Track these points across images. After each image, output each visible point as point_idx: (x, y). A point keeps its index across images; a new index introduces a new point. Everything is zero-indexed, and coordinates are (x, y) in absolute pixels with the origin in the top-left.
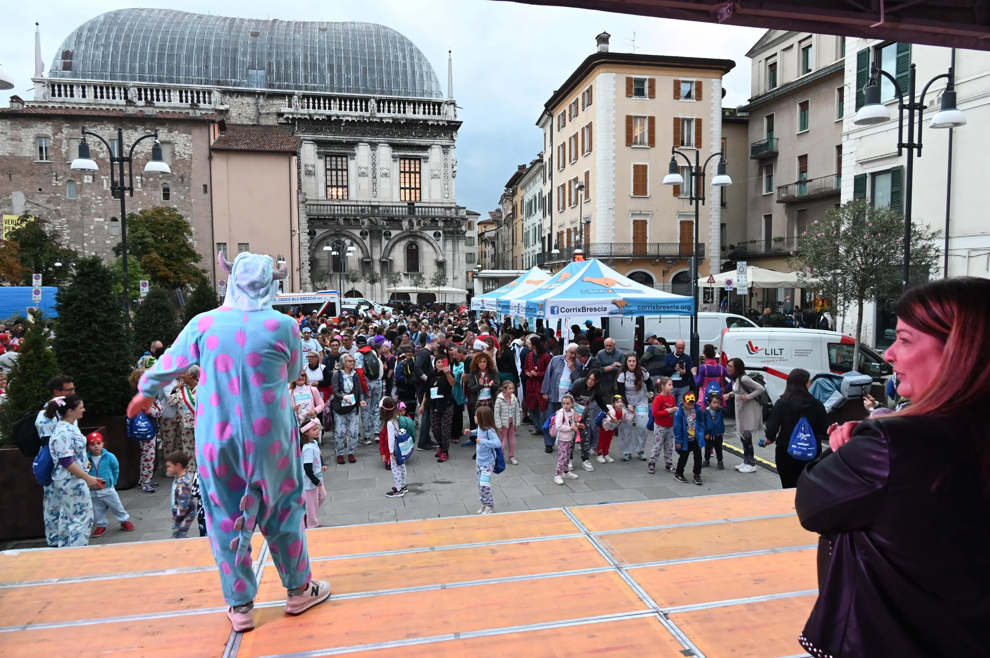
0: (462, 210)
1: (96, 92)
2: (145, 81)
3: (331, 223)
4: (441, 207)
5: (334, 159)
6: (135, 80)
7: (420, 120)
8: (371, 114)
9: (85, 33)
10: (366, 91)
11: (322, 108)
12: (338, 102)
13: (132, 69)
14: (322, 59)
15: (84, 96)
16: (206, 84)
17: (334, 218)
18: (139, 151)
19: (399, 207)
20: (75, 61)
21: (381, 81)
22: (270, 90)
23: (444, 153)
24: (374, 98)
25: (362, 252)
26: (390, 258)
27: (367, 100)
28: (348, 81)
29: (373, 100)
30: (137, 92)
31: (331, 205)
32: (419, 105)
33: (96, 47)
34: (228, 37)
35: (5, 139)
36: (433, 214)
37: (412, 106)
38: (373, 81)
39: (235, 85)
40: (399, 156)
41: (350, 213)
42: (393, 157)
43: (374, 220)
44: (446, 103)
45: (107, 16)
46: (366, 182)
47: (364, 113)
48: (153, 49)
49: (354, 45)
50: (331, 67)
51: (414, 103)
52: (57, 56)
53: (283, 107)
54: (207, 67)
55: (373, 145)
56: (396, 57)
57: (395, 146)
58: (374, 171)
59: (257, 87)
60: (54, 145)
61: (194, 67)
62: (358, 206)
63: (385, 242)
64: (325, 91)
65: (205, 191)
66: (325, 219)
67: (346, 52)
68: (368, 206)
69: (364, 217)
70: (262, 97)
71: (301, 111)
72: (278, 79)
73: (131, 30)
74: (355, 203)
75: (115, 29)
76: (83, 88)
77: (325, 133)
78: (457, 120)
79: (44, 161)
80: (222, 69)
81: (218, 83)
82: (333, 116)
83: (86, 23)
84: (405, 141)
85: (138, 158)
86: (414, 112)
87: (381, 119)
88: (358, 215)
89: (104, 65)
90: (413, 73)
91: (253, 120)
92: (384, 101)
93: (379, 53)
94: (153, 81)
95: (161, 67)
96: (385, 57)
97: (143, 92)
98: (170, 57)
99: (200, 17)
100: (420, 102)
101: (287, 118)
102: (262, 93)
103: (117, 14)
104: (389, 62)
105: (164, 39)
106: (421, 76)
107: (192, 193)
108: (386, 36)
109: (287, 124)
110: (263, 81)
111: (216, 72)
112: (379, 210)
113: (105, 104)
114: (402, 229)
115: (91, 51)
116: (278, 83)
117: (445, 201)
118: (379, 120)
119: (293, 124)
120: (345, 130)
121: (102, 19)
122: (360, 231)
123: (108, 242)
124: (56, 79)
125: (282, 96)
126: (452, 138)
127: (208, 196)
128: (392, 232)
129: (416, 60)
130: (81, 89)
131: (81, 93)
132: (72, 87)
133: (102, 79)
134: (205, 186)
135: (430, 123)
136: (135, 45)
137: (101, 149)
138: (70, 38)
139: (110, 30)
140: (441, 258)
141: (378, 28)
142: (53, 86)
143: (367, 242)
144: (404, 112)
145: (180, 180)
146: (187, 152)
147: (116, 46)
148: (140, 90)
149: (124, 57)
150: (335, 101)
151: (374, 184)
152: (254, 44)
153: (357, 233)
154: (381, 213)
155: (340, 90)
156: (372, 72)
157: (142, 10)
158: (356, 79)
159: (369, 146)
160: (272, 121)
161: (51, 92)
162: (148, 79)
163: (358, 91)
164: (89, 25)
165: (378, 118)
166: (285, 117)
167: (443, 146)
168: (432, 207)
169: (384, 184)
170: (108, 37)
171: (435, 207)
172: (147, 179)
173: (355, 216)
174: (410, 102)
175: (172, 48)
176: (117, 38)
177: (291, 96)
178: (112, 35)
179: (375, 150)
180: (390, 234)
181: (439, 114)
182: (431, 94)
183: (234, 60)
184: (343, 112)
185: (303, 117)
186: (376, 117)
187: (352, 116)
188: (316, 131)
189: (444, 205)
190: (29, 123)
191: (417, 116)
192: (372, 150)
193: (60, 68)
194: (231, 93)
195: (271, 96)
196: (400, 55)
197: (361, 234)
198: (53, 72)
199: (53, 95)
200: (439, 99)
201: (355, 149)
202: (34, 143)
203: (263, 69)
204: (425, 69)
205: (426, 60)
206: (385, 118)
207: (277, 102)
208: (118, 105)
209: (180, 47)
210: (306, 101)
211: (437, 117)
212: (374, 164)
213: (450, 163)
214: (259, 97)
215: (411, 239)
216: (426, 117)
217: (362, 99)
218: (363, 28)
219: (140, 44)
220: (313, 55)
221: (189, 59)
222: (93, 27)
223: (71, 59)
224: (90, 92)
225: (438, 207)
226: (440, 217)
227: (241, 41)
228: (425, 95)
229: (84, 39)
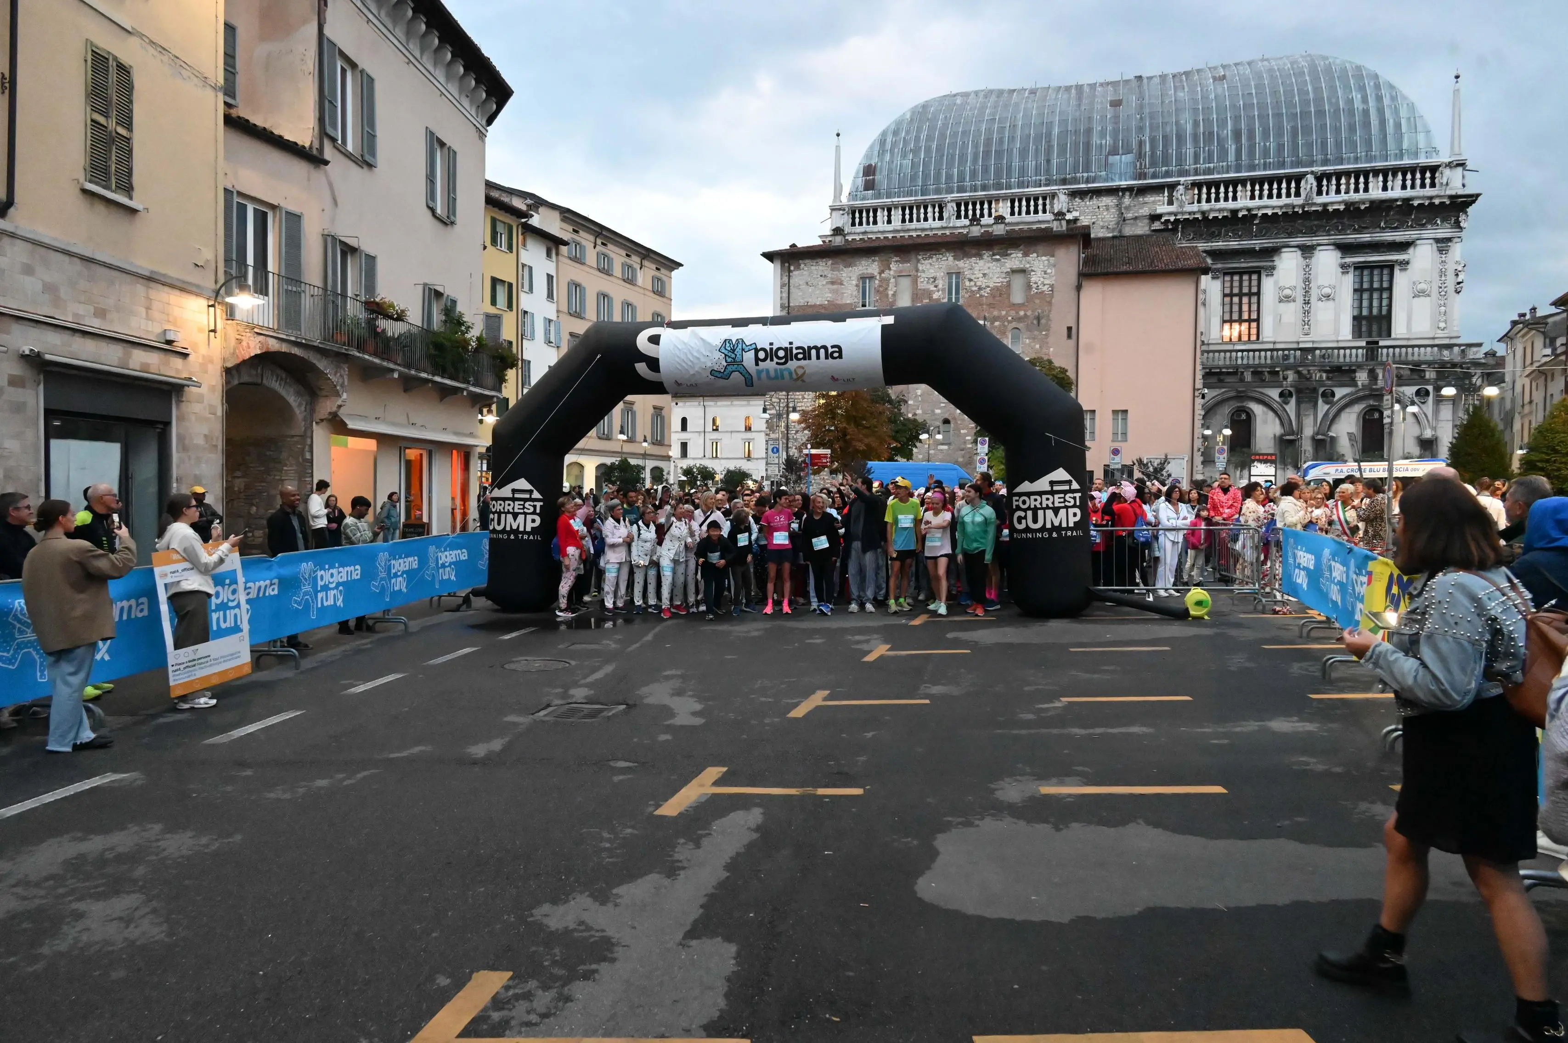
0: (1474, 349)
1: (904, 215)
2: (965, 192)
3: (1229, 379)
4: (1432, 346)
5: (1236, 278)
6: (952, 192)
7: (1396, 200)
8: (1306, 199)
9: (889, 140)
10: (1299, 164)
11: (1222, 200)
12: (1249, 187)
13: (949, 177)
14: (1222, 123)
15: (889, 222)
16: (1047, 185)
17: (1236, 372)
18: (984, 286)
19: (1351, 348)
20: (880, 178)
21: (1324, 144)
22: (1141, 182)
23: (1440, 251)
24: (1312, 173)
25: (1282, 424)
26: (1331, 434)
27: (1299, 178)
28: (1266, 152)
29: (1311, 179)
30: (955, 209)
31: (1231, 351)
32: (1394, 175)
33: (904, 156)
34: (1078, 114)
35: (824, 283)
36: (1416, 358)
37: (1381, 178)
38: (1309, 145)
39: (1088, 181)
40: (1354, 263)
41: (1263, 361)
42: (1343, 266)
43: (1305, 372)
44: (1449, 165)
45: (914, 111)
46: (1291, 312)
47: (1293, 200)
48: (976, 146)
49: (1275, 93)
50: (1237, 134)
51: (1385, 172)
52: (857, 173)
53: (1160, 205)
54: (1048, 161)
55: (1307, 251)
56: (1350, 102)
57: (1345, 249)
58: (1307, 292)
59: (1121, 180)
60: (880, 286)
61: (1031, 164)
62: (1278, 350)
63: (1322, 408)
64: (1228, 172)
65: (1069, 336)
66: (1221, 373)
67: (1262, 106)
68: (1295, 350)
69: (1288, 368)
70: (1128, 194)
71: (1188, 208)
72: (1153, 164)
73: (945, 125)
74: (1271, 346)
75: (925, 127)
76: (889, 210)
77: (1226, 238)
78: (1467, 191)
79: (867, 308)
80: (1070, 161)
81: (1064, 182)
82: (1241, 209)
83: (889, 127)
84: (1366, 237)
85: (981, 296)
86: (1385, 188)
87: (1325, 205)
88: (1278, 365)
89: (914, 178)
90: (1383, 122)
91: (1113, 230)
92: (1328, 176)
93: (1319, 100)
94: (975, 191)
95: (986, 170)
96: (1330, 103)
97: (963, 208)
98: (999, 154)
99: (1033, 92)
100: (1395, 171)
101: (1168, 221)
102: (1130, 189)
103: (925, 106)
104: (1337, 111)
105: (989, 131)
106: (1398, 126)
107: (1051, 339)
108: (1328, 70)
109: (1166, 230)
110: (1130, 170)
111: (1061, 166)
112: (1314, 356)
113: (916, 230)
114: (1356, 385)
115: (898, 160)
116: (1152, 170)
117: (1440, 334)
118: (1320, 209)
119: (1174, 230)
120: (1260, 230)
121: (908, 116)
122: (1280, 390)
123: (938, 411)
124: (858, 203)
125: (1158, 189)
126: (1457, 225)
127: (1072, 342)
128: (1336, 390)
129: (1386, 101)
130: (886, 213)
131: (886, 218)
132: (875, 211)
133: (911, 196)
134: (1069, 329)
135: (1416, 203)
136: (953, 145)
137: (936, 286)
138: (871, 147)
139: (919, 130)
140: (1428, 434)
141: (1313, 60)
142: (853, 213)
143: (1291, 408)
144: (1366, 190)
145: (1035, 322)
146: (1046, 282)
147: (928, 150)
148: (959, 205)
149: (939, 162)
150: (1244, 186)
151: (1307, 313)
152: (1116, 117)
153: (1274, 393)
154: (1317, 360)
155: (1252, 168)
156: (1307, 131)
157: (955, 95)
158: (1280, 147)
159: (1299, 253)
160: (1142, 228)
161: (851, 221)
162: (968, 189)
163: (1282, 165)
164: (893, 127)
165: (1320, 205)
166: (1163, 220)
167: (1437, 241)
168: (1413, 347)
169: (1323, 313)
170: (917, 139)
171: (1419, 346)
172: (992, 323)
173: (1272, 366)
174: (1376, 172)
175: (1001, 141)
176: (930, 138)
177: (1172, 187)
178: (923, 136)
179: (1310, 258)
180: (1333, 394)
181: (1433, 185)
182: (1416, 155)
183: (1088, 146)
184: (1257, 202)
185: (1191, 217)
186: (1315, 204)
187: (1273, 208)
188: (1212, 237)
189: (1437, 342)
190: (850, 260)
191: (1390, 194)
192: (1305, 258)
193: (861, 188)
194: (1081, 194)
195: (1143, 191)
196: (1357, 97)
197: (1281, 395)
198: (852, 196)
199: (853, 224)
200: (1433, 161)
201: (1275, 258)
202: (857, 286)
203: (1129, 152)
204: (1404, 113)
205: (1405, 98)
206: (1332, 203)
207: (1150, 198)
208: (931, 229)
209: (1012, 139)
210: (1196, 192)
211: (1428, 191)
212: (1307, 281)
213: (1451, 268)
214: (1123, 195)
215: (1372, 402)
216: (1408, 193)
217: (1289, 178)
218: (1285, 64)
219: (959, 143)
220: (1208, 121)
221: (1024, 153)
222: (898, 129)
223: (874, 174)
224: (896, 215)
225: (1425, 346)
226: (1430, 364)
227: (1096, 117)
228: (1405, 157)
229: (888, 146)
